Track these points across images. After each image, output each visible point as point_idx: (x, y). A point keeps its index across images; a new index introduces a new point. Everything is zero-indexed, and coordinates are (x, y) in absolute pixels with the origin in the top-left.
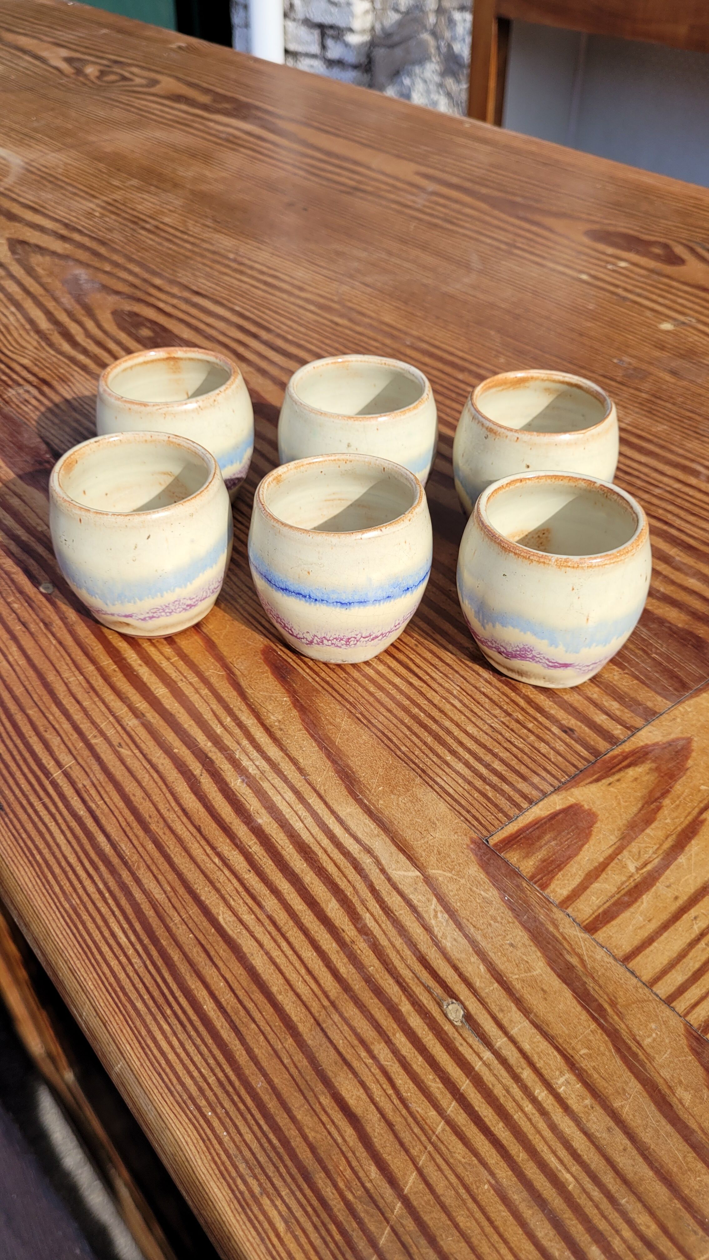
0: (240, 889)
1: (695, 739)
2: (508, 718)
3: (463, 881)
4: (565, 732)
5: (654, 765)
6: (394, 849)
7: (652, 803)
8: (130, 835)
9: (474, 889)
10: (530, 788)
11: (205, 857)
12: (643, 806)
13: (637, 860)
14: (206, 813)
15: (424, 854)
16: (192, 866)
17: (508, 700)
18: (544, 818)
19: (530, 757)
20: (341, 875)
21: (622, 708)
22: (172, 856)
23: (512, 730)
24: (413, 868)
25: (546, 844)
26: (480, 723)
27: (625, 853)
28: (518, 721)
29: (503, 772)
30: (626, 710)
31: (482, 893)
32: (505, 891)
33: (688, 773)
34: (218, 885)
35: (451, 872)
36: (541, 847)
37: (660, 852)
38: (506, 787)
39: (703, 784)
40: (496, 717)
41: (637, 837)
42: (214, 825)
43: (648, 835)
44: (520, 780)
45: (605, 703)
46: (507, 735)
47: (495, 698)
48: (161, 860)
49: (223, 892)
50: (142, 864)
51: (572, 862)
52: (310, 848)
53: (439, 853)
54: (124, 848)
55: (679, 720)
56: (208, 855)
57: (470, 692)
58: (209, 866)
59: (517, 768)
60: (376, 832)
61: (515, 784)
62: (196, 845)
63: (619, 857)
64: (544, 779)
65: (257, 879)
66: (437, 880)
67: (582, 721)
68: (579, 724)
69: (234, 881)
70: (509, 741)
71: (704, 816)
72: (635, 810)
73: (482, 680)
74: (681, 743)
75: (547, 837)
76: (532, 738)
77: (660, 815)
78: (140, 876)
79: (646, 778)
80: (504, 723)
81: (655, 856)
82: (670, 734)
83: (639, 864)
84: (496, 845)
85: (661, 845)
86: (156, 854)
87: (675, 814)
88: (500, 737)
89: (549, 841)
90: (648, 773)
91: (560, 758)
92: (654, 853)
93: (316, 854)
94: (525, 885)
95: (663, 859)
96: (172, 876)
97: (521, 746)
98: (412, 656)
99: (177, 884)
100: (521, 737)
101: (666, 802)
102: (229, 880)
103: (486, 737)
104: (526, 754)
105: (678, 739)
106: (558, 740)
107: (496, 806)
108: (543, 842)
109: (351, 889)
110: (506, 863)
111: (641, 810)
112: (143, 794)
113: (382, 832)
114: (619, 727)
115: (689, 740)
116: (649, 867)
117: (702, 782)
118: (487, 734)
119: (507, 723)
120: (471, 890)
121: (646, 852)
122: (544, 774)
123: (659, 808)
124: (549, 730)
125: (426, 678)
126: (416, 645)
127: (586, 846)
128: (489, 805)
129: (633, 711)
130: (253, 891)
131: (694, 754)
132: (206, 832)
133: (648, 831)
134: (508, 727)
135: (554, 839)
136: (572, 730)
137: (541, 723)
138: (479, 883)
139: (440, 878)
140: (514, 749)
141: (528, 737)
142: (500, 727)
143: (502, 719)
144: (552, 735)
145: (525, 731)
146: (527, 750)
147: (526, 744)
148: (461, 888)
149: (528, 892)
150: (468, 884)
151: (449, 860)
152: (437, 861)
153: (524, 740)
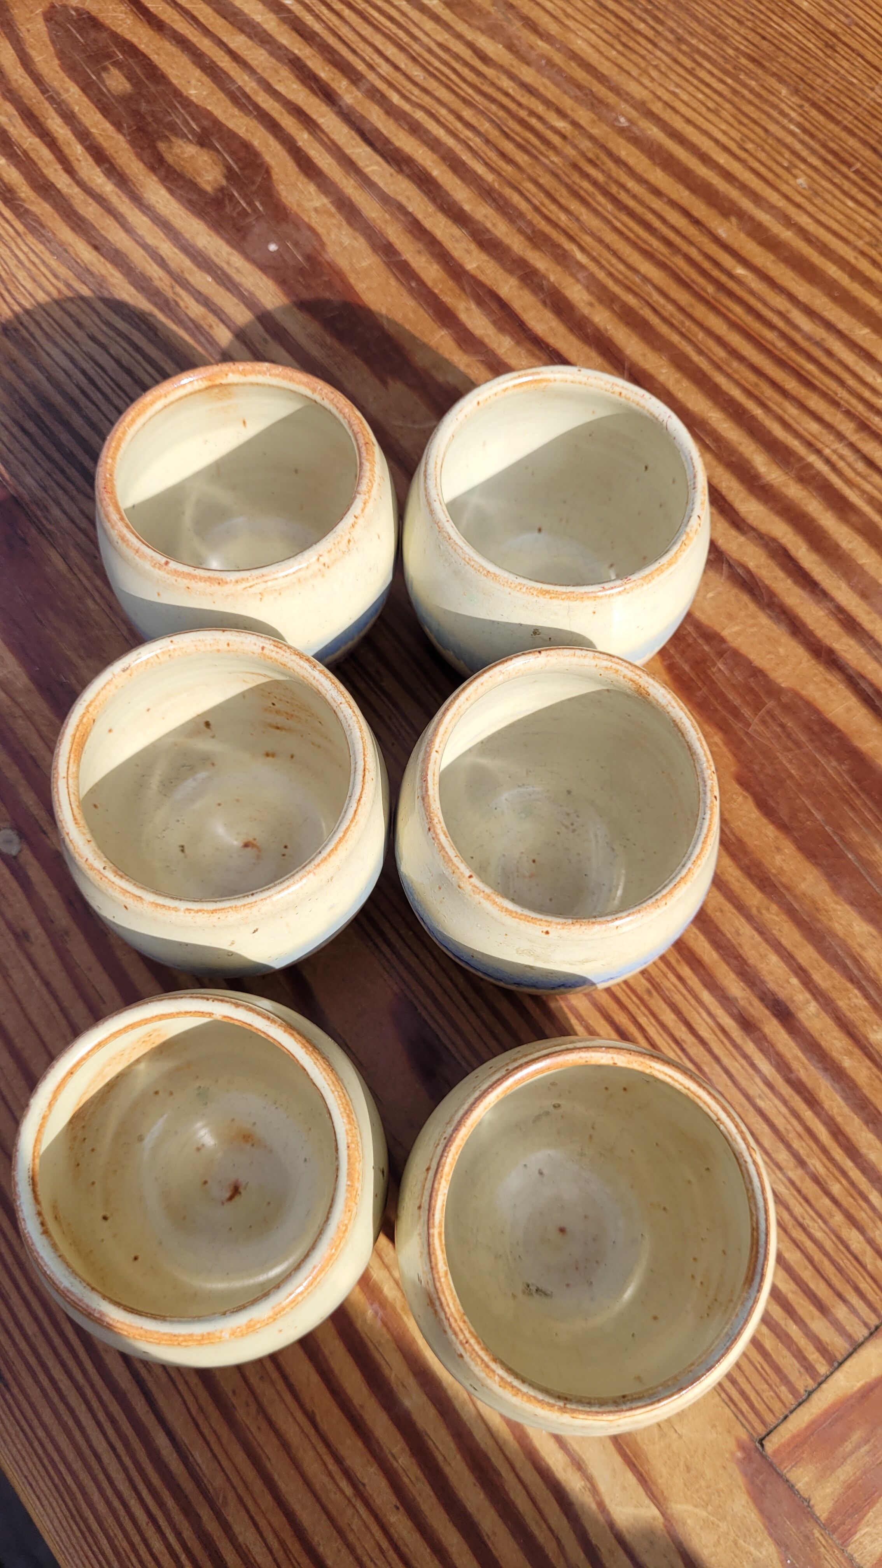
0: (385, 1545)
2: (800, 1171)
3: (723, 1526)
8: (206, 1431)
9: (741, 1542)
10: (831, 1330)
11: (326, 1480)
14: (322, 1386)
15: (664, 1471)
16: (308, 1499)
17: (800, 1129)
18: (852, 1396)
19: (833, 1262)
20: (538, 1517)
22: (276, 1477)
23: (807, 1201)
24: (647, 1501)
25: (852, 1452)
28: (816, 1179)
31: (752, 1549)
32: (787, 1548)
34: (351, 1537)
35: (705, 1507)
36: (845, 1459)
38: (793, 1330)
40: (780, 1168)
42: (336, 1412)
44: (816, 1313)
47: (779, 1122)
48: (258, 1486)
49: (359, 1551)
50: (231, 1495)
52: (488, 1459)
53: (688, 1469)
54: (200, 1461)
56: (330, 1475)
58: (334, 1499)
59: (812, 1286)
61: (808, 1321)
62: (311, 1453)
64: (853, 1310)
65: (409, 1524)
66: (684, 1524)
69: (375, 1528)
70: (801, 1225)
73: (758, 1080)
75: (856, 1436)
76: (838, 1218)
78: (230, 1519)
80: (792, 1183)
84: (776, 1452)
86: (250, 1474)
89: (858, 1447)
93: (499, 1475)
94: (817, 1534)
96: (278, 1520)
97: (819, 1235)
98: (643, 1020)
99: (287, 1534)
100: (820, 1216)
102: (367, 1527)
104: (826, 1254)
107: (777, 1370)
108: (848, 1446)
109: (554, 1544)
110: (791, 1487)
119: (798, 1183)
120: (735, 1543)
122: (854, 1300)
124: (866, 1199)
126: (649, 992)
130: (403, 1548)
132: (324, 1426)
134: (799, 1191)
135: (867, 1441)
137: (853, 1184)
138: (749, 1530)
139: (689, 1521)
140: (809, 1245)
141: (832, 1216)
142: (787, 1191)
143: (791, 1174)
144: (869, 1211)
145: (827, 1201)
146: (828, 1245)
147: (827, 1230)
148: (722, 1542)
149: (822, 1550)
150: (732, 1532)
151: (703, 1483)
152: (685, 1485)
153: (825, 1222)
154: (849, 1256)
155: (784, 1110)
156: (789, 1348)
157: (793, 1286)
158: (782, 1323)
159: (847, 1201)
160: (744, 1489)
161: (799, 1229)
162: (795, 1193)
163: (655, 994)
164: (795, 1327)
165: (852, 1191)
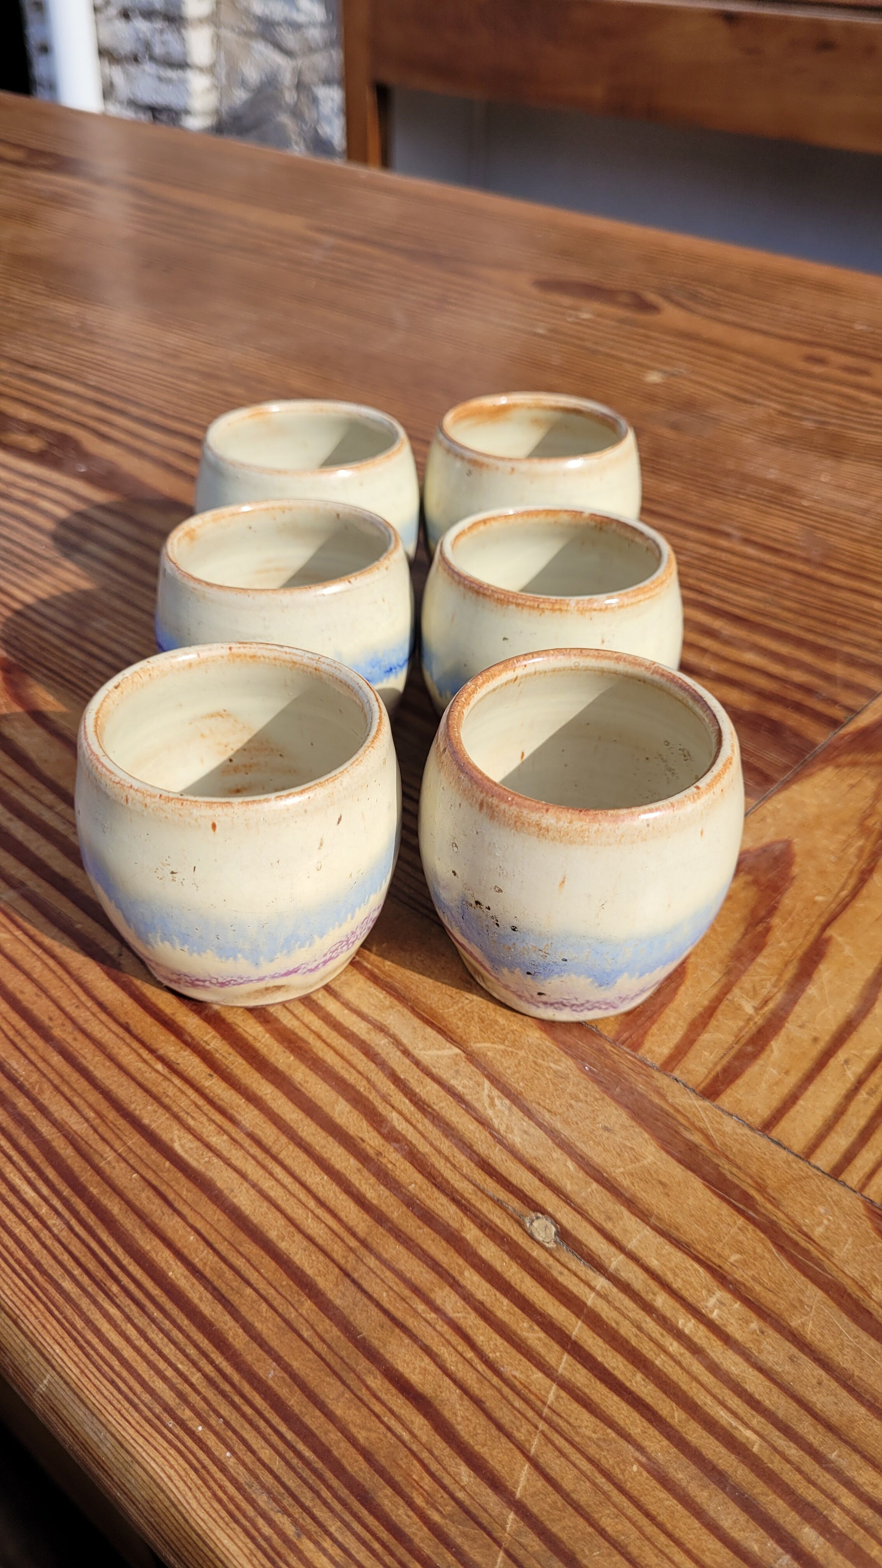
0: (201, 1102)
1: (795, 841)
3: (522, 1053)
5: (749, 878)
6: (417, 1022)
7: (757, 924)
8: (23, 1047)
9: (540, 1061)
11: (141, 1065)
12: (746, 930)
13: (753, 998)
14: (135, 1005)
15: (460, 1024)
16: (124, 1079)
20: (346, 1065)
22: (91, 1068)
24: (448, 1045)
27: (736, 991)
31: (552, 1065)
32: (583, 1060)
33: (796, 883)
34: (167, 1101)
35: (503, 1043)
37: (782, 984)
39: (817, 895)
41: (746, 969)
42: (149, 1020)
43: (762, 965)
48: (74, 1077)
49: (175, 1109)
50: (46, 1086)
51: (667, 1011)
52: (295, 1034)
54: (16, 1066)
55: (769, 820)
56: (145, 1061)
58: (148, 1076)
60: (387, 1003)
62: (126, 1049)
63: (729, 997)
65: (224, 1085)
66: (486, 1055)
69: (190, 1092)
71: (830, 932)
72: (737, 935)
74: (779, 847)
77: (772, 938)
78: (46, 1103)
79: (742, 895)
81: (776, 990)
82: (762, 838)
83: (757, 1003)
85: (781, 975)
86: (66, 1069)
87: (790, 935)
90: (744, 888)
92: (774, 986)
93: (306, 1042)
94: (608, 1048)
95: (787, 993)
96: (94, 1097)
99: (104, 1106)
101: (776, 921)
102: (183, 1092)
105: (773, 843)
109: (364, 1082)
111: (744, 935)
112: (35, 990)
113: (396, 1002)
115: (788, 844)
116: (771, 1005)
117: (815, 891)
120: (535, 1063)
121: (763, 987)
123: (768, 930)
127: (682, 988)
130: (220, 1103)
131: (798, 859)
132: (138, 1031)
133: (760, 960)
138: (545, 1052)
139: (489, 1053)
148: (522, 1063)
149: (616, 1056)
150: (530, 1056)
151: (497, 1027)
152: (481, 1030)
160: (535, 1027)
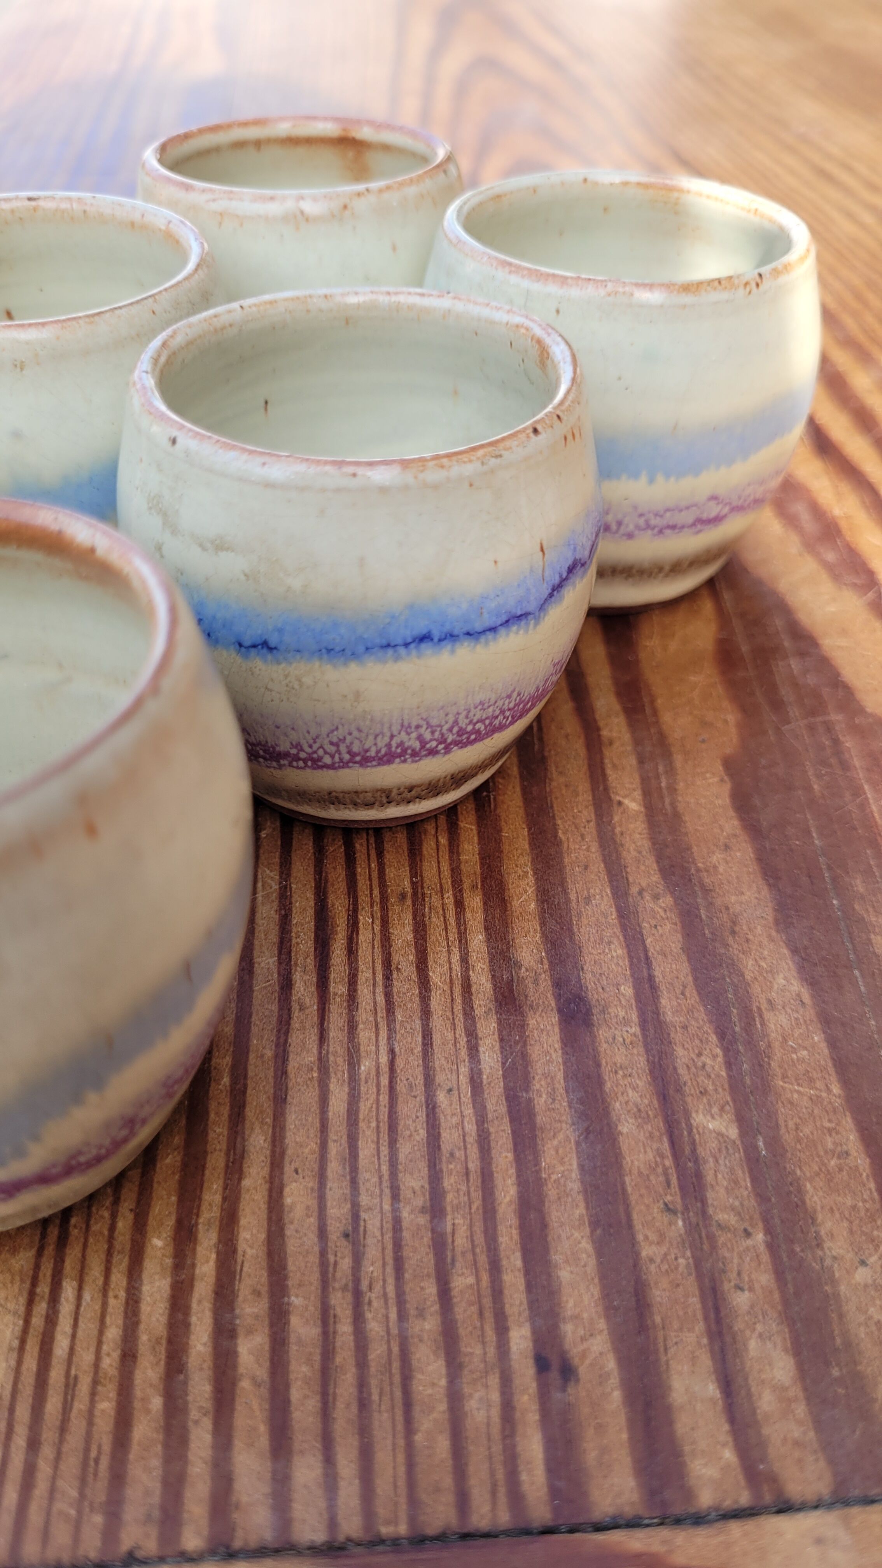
2: (423, 1220)
4: (542, 1364)
10: (265, 1488)
17: (474, 1165)
19: (362, 1384)
21: (796, 1391)
23: (399, 1265)
26: (336, 1189)
28: (440, 1246)
29: (245, 1384)
30: (801, 1409)
38: (202, 1439)
40: (395, 1196)
44: (264, 1442)
45: (753, 1345)
46: (371, 1268)
47: (449, 1138)
57: (401, 1087)
59: (295, 1394)
61: (238, 1444)
64: (331, 1485)
67: (624, 1362)
68: (611, 1364)
70: (357, 1294)
73: (464, 1070)
76: (428, 1325)
80: (397, 1228)
88: (346, 1264)
91: (443, 1444)
97: (374, 1326)
103: (311, 1239)
104: (362, 1364)
106: (494, 1380)
114: (729, 1455)
118: (322, 1233)
119: (406, 1234)
122: (348, 1468)
124: (502, 1330)
125: (338, 987)
126: (403, 896)
128: (104, 1463)
129: (818, 1425)
134: (398, 1245)
136: (568, 1372)
137: (497, 1292)
140: (345, 1329)
141: (421, 1314)
142: (378, 1234)
143: (405, 1214)
144: (491, 1351)
145: (431, 1289)
146: (377, 1352)
147: (394, 1331)
153: (402, 1316)
154: (398, 1394)
155: (471, 1127)
156: (168, 1460)
157: (262, 1373)
158: (194, 1414)
159: (464, 1311)
161: (349, 1297)
162: (390, 1246)
163: (409, 902)
164: (208, 1438)
165: (487, 1302)
